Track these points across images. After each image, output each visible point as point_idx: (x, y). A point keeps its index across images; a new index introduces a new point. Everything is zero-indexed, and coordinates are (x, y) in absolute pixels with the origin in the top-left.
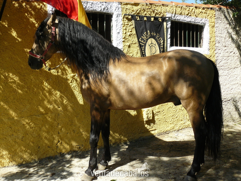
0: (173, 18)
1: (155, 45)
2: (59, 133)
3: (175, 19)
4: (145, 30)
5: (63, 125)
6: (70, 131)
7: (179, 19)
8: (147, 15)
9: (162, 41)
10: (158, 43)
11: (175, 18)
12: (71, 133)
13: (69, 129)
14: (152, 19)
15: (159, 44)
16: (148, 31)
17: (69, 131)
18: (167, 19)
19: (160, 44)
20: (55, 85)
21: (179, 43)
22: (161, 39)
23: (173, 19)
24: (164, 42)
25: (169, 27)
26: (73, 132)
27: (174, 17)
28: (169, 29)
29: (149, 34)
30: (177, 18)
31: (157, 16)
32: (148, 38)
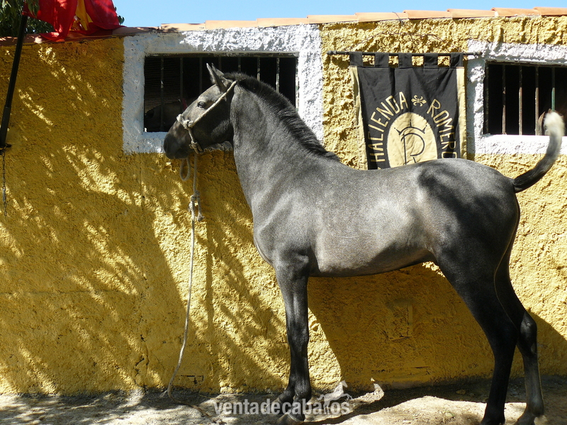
0: (492, 53)
1: (423, 131)
2: (142, 338)
3: (503, 56)
4: (389, 90)
5: (152, 321)
6: (170, 338)
7: (516, 55)
8: (402, 51)
9: (450, 120)
10: (433, 126)
11: (500, 54)
12: (171, 342)
13: (168, 333)
14: (420, 61)
15: (436, 130)
16: (401, 94)
17: (168, 338)
18: (470, 57)
19: (442, 127)
20: (136, 228)
21: (520, 124)
22: (445, 115)
23: (492, 56)
24: (455, 123)
25: (479, 80)
26: (177, 340)
27: (497, 50)
28: (479, 84)
29: (401, 102)
30: (507, 54)
31: (436, 51)
32: (397, 112)
